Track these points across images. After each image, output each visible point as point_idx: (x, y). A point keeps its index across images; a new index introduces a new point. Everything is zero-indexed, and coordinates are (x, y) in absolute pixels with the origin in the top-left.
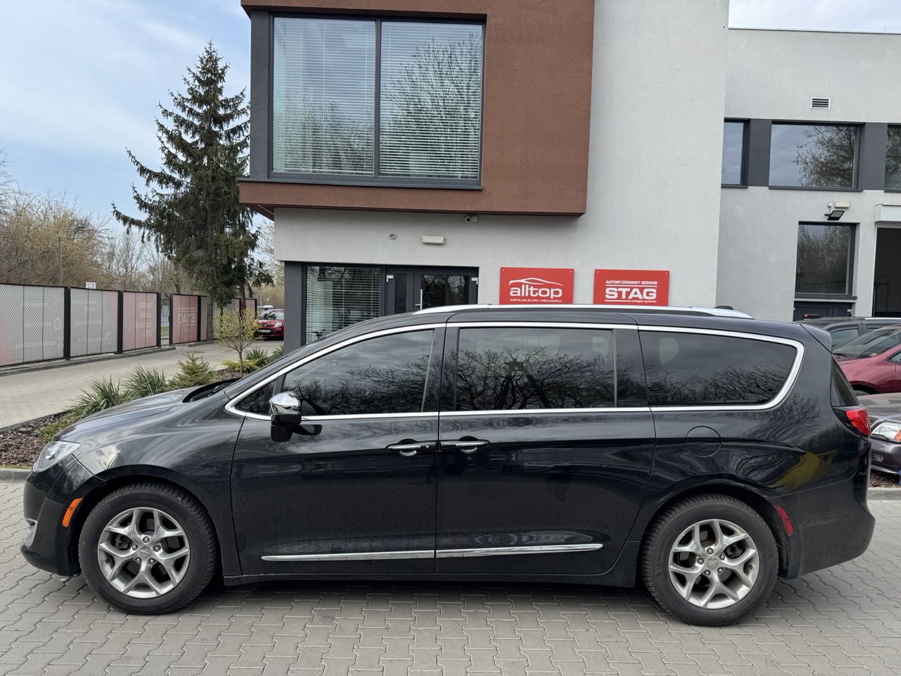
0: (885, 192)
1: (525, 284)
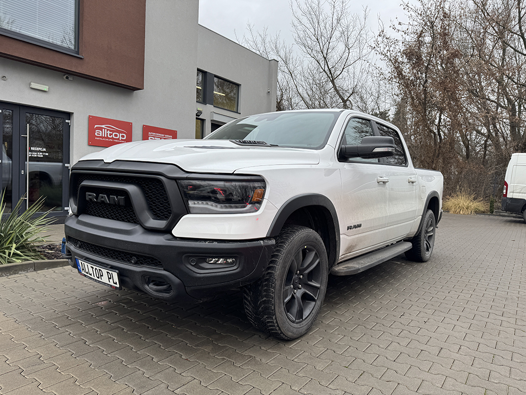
0: (214, 106)
1: (105, 129)
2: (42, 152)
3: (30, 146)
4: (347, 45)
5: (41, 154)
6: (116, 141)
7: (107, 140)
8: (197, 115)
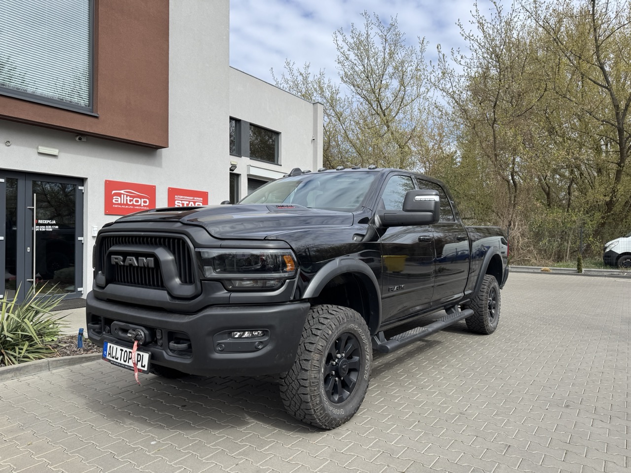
0: (250, 159)
1: (124, 194)
2: (52, 225)
3: (37, 219)
4: (402, 84)
5: (50, 227)
6: (137, 207)
7: (127, 207)
8: (231, 170)
